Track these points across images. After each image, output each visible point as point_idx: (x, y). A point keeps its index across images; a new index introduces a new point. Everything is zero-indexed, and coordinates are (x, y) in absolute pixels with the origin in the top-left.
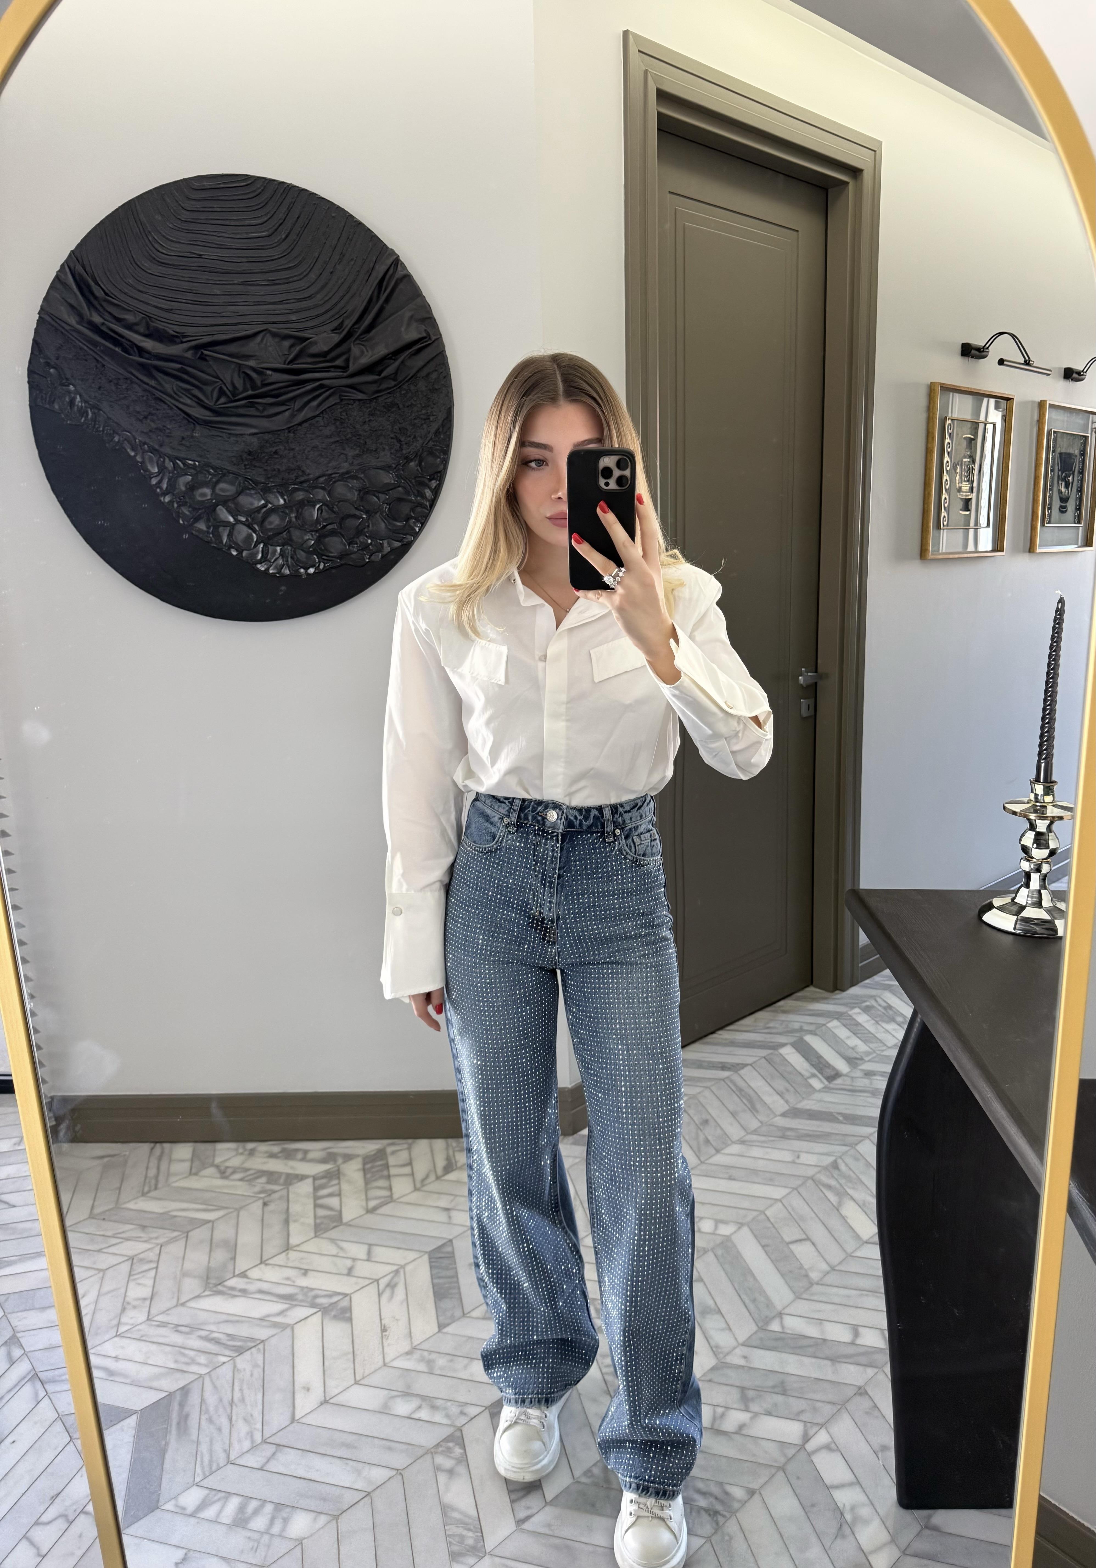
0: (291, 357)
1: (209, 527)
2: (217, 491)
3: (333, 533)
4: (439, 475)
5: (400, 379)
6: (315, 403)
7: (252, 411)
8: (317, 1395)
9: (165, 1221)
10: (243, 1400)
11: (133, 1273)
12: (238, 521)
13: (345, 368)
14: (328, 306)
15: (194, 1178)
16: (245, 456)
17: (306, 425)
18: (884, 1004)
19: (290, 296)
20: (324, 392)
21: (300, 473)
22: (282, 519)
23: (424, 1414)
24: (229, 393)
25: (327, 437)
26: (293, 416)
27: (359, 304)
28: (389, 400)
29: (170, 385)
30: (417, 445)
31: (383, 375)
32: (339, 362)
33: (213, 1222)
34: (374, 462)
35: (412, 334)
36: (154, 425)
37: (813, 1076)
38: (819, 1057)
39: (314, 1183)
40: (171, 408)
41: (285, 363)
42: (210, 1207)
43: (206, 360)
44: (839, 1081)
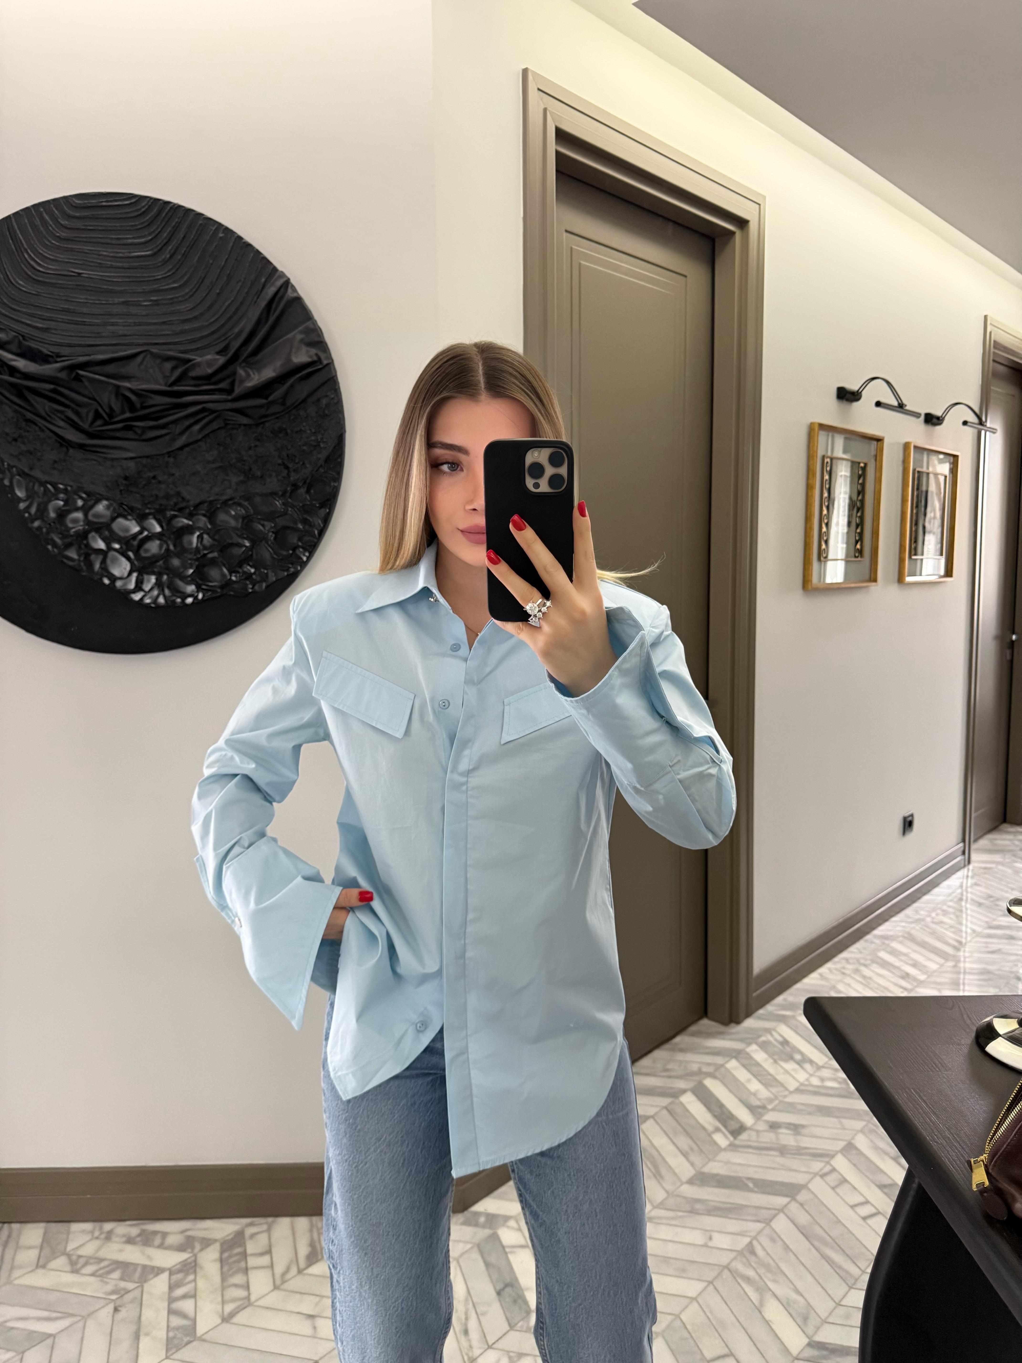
0: (173, 379)
1: (79, 555)
2: (90, 516)
3: (213, 562)
4: (330, 503)
5: (288, 403)
6: (197, 427)
7: (130, 434)
9: (0, 1335)
12: (110, 548)
13: (230, 391)
14: (212, 329)
15: (40, 1271)
16: (121, 481)
17: (187, 449)
18: (780, 1039)
20: (207, 416)
21: (180, 499)
22: (160, 547)
24: (105, 416)
25: (209, 462)
26: (174, 440)
27: (247, 324)
28: (276, 426)
29: (40, 405)
30: (306, 472)
31: (271, 398)
32: (224, 385)
33: (55, 1334)
34: (259, 489)
35: (302, 357)
36: (24, 448)
37: (717, 1130)
38: (721, 1106)
39: (170, 1279)
40: (42, 431)
41: (166, 385)
42: (54, 1315)
43: (81, 381)
44: (744, 1136)
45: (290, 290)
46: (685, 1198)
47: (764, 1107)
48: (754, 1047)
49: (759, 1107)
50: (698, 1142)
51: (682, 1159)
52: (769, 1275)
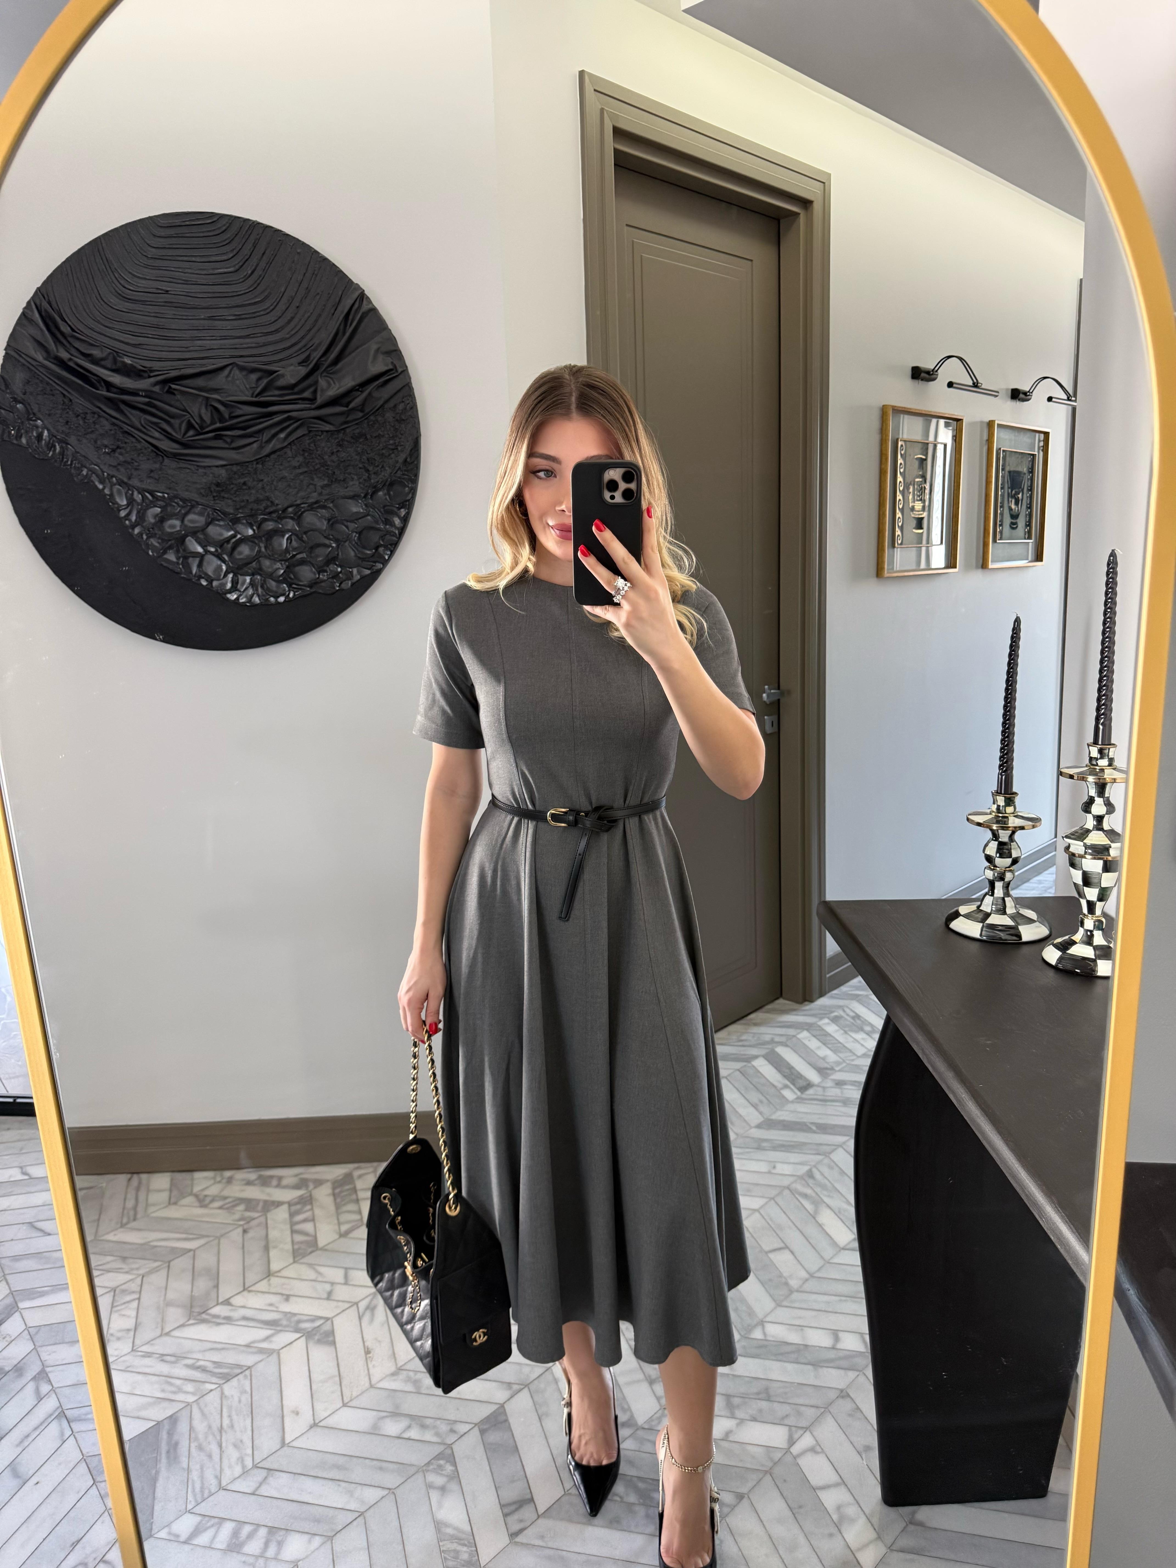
0: (259, 389)
1: (178, 558)
2: (186, 522)
3: (303, 562)
4: (408, 504)
5: (367, 410)
6: (282, 435)
7: (220, 443)
8: (306, 1418)
9: (146, 1251)
10: (232, 1426)
11: (115, 1304)
12: (207, 552)
13: (313, 400)
14: (293, 341)
15: (173, 1207)
16: (213, 488)
17: (274, 456)
18: (852, 1014)
19: (257, 330)
20: (292, 424)
21: (269, 503)
22: (252, 549)
23: (414, 1433)
24: (197, 426)
25: (295, 468)
26: (261, 447)
27: (325, 337)
28: (357, 431)
29: (135, 417)
30: (386, 474)
31: (351, 406)
32: (306, 394)
33: (194, 1251)
34: (343, 492)
35: (378, 367)
36: (121, 458)
37: (786, 1087)
38: (791, 1068)
39: (289, 1209)
40: (139, 442)
41: (252, 397)
42: (191, 1236)
43: (174, 394)
44: (811, 1091)
45: (365, 302)
46: (753, 1138)
47: (832, 1069)
48: (826, 1021)
49: (827, 1069)
50: (768, 1097)
51: (752, 1109)
52: (825, 1193)
